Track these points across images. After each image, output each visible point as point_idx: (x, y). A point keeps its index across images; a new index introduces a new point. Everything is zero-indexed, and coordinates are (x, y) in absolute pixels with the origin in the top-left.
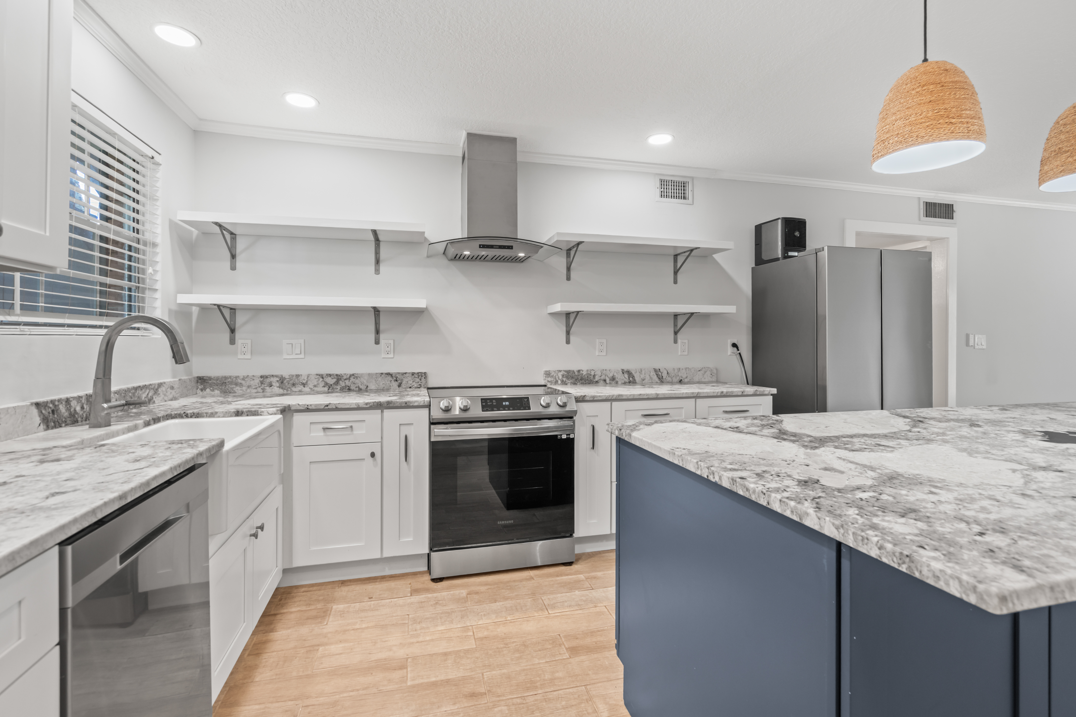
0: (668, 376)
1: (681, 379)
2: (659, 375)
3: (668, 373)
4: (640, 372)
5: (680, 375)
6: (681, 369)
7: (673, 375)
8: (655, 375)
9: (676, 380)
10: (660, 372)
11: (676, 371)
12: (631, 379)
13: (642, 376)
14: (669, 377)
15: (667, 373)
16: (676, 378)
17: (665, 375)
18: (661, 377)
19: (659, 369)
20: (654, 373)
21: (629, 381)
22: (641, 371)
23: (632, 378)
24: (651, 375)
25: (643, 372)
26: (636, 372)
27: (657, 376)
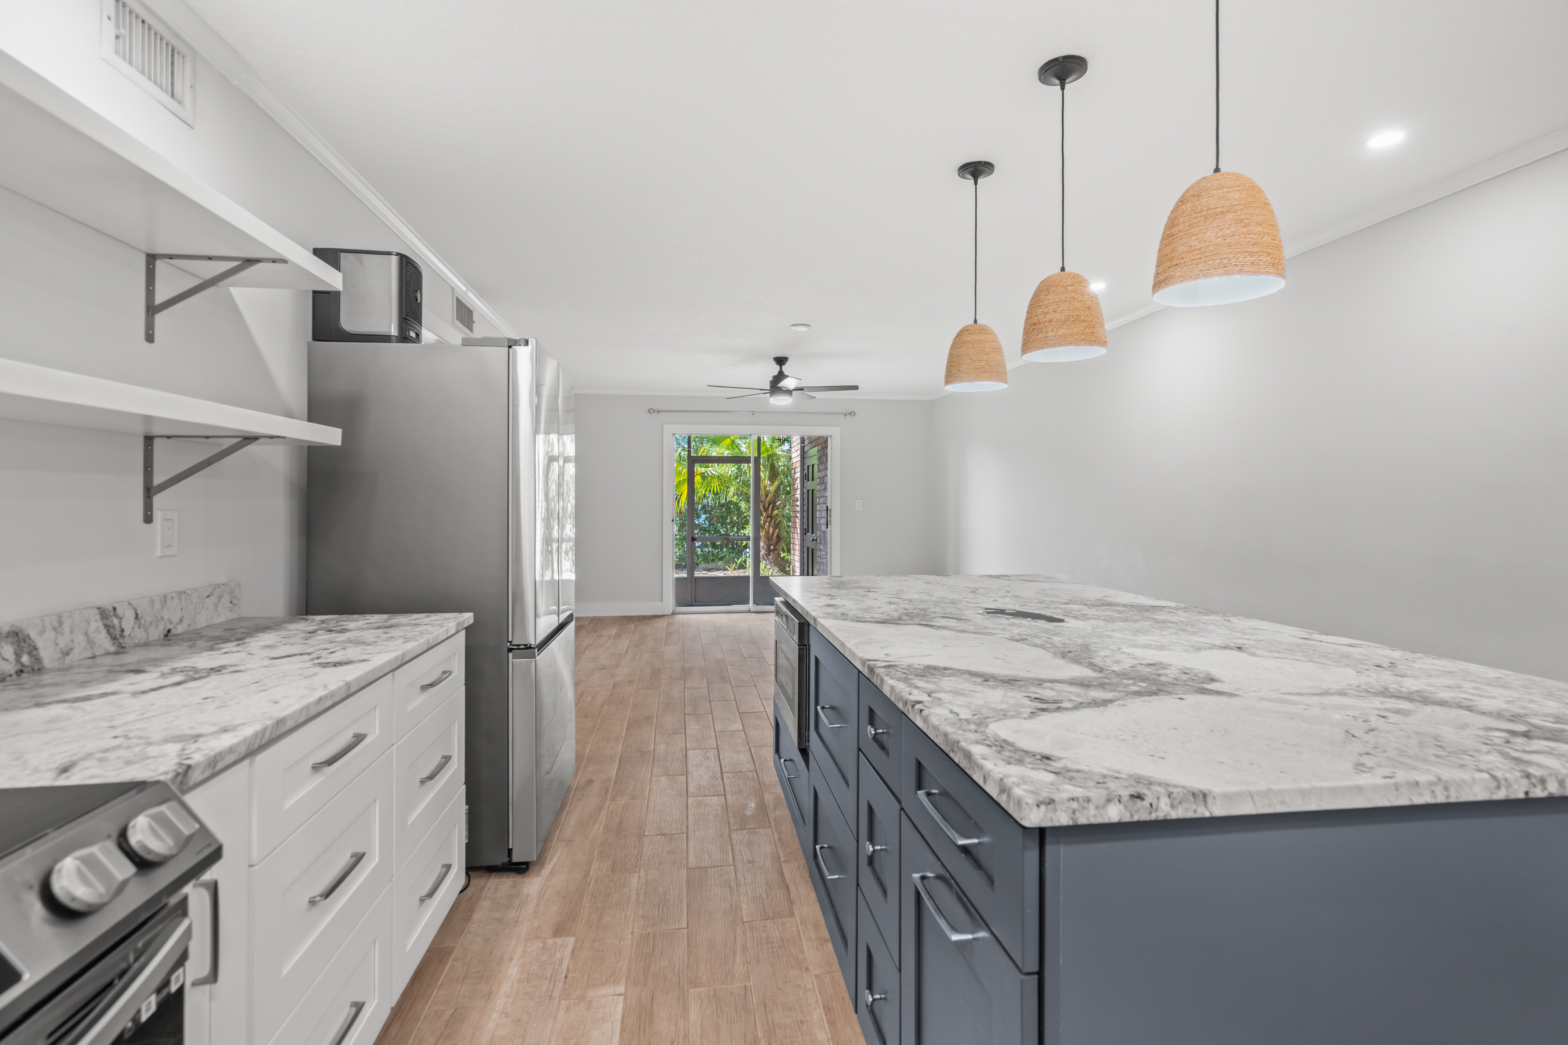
0: (136, 627)
1: (169, 626)
2: (114, 627)
3: (137, 615)
4: (55, 629)
5: (166, 617)
6: (169, 598)
7: (149, 619)
8: (102, 627)
9: (156, 633)
10: (117, 616)
11: (158, 606)
12: (25, 659)
13: (63, 642)
14: (139, 627)
15: (133, 616)
16: (157, 627)
17: (128, 623)
18: (118, 633)
19: (115, 609)
20: (100, 624)
21: (19, 667)
22: (61, 623)
23: (30, 653)
24: (90, 633)
25: (66, 627)
26: (42, 632)
27: (108, 631)
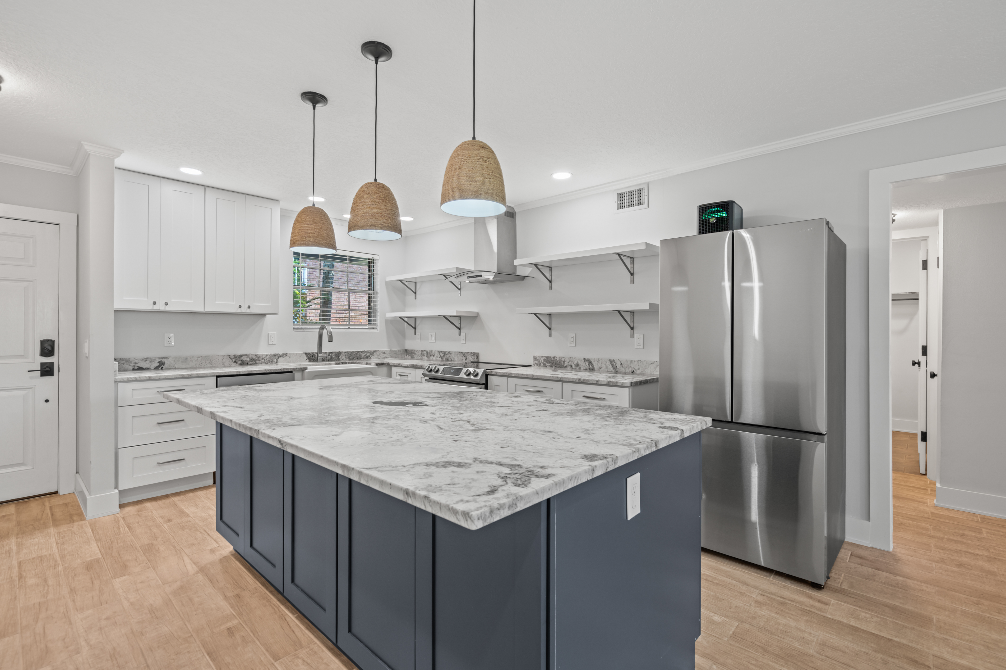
0: (621, 367)
1: (633, 370)
2: (614, 365)
3: (621, 363)
4: (597, 361)
5: (632, 367)
6: (633, 361)
7: (626, 366)
8: (610, 364)
9: (629, 370)
10: (615, 362)
11: (629, 362)
12: (591, 366)
13: (600, 365)
14: (622, 367)
15: (620, 364)
16: (629, 369)
17: (618, 365)
18: (615, 367)
19: (614, 360)
20: (610, 363)
21: (589, 368)
22: (599, 361)
23: (592, 365)
24: (607, 365)
25: (600, 361)
26: (595, 361)
27: (612, 366)
